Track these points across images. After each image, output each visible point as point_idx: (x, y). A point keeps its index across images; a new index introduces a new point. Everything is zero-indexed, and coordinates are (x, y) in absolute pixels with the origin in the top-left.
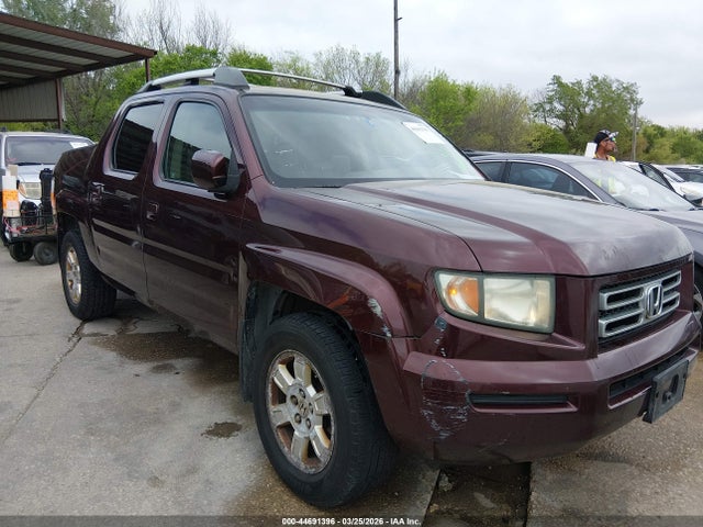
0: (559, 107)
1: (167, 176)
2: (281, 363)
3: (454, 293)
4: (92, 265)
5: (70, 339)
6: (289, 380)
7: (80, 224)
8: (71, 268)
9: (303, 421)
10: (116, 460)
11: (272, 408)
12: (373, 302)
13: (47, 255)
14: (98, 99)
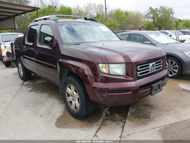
0: (151, 15)
1: (40, 43)
2: (68, 87)
3: (103, 68)
4: (25, 67)
5: (21, 86)
6: (70, 91)
7: (21, 57)
8: (20, 68)
9: (74, 100)
10: (32, 112)
11: (67, 98)
12: (85, 71)
13: (14, 65)
14: (25, 22)
